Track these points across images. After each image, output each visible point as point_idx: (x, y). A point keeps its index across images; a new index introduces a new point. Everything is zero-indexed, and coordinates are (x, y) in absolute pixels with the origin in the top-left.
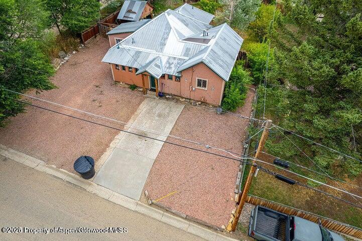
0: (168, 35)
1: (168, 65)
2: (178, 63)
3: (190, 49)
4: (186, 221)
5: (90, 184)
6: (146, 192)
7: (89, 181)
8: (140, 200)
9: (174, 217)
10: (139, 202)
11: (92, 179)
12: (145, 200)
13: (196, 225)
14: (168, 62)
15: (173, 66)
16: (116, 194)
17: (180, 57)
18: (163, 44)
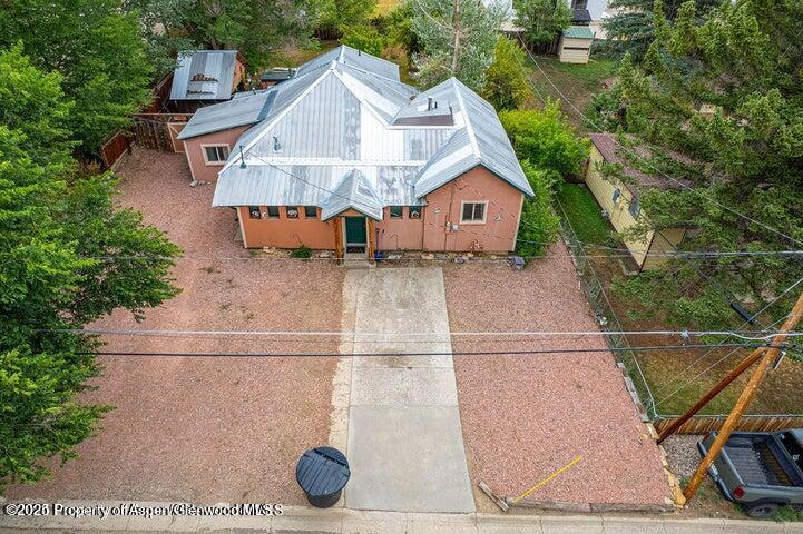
0: (358, 119)
1: (385, 187)
2: (407, 178)
3: (420, 142)
4: (594, 518)
5: (342, 517)
6: (483, 485)
7: (337, 509)
8: (478, 509)
9: (564, 518)
10: (479, 515)
11: (341, 502)
12: (488, 504)
13: (616, 518)
14: (382, 179)
15: (396, 185)
16: (416, 516)
17: (404, 164)
18: (354, 141)
